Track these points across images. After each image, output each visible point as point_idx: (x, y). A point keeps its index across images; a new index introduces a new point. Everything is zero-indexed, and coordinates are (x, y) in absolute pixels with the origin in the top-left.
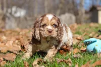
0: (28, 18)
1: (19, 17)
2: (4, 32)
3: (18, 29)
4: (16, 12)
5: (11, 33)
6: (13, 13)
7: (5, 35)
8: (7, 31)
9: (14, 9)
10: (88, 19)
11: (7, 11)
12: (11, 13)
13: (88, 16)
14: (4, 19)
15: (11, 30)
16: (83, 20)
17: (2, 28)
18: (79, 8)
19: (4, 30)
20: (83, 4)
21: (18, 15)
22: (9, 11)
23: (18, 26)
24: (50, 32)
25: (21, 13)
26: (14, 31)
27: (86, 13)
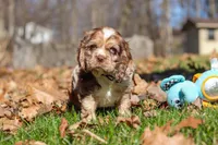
0: (58, 46)
1: (41, 45)
2: (10, 74)
3: (38, 69)
4: (33, 35)
5: (24, 76)
6: (28, 36)
7: (13, 79)
8: (16, 71)
9: (30, 28)
10: (178, 47)
11: (15, 33)
12: (23, 37)
13: (179, 40)
14: (9, 48)
15: (24, 71)
16: (168, 48)
17: (7, 66)
18: (160, 24)
19: (10, 70)
20: (169, 16)
21: (37, 39)
22: (20, 31)
23: (38, 62)
24: (100, 60)
25: (45, 36)
26: (31, 72)
27: (175, 33)
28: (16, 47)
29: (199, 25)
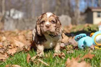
0: (26, 20)
1: (17, 19)
2: (3, 33)
3: (16, 31)
4: (14, 15)
5: (10, 34)
6: (11, 15)
7: (4, 36)
8: (6, 32)
9: (12, 11)
10: (83, 20)
11: (5, 14)
12: (9, 16)
13: (83, 17)
14: (3, 21)
15: (10, 32)
16: (78, 21)
17: (1, 29)
18: (74, 9)
19: (3, 31)
20: (79, 5)
21: (16, 17)
22: (8, 13)
23: (16, 27)
25: (19, 15)
27: (82, 14)
28: (5, 20)
29: (93, 10)
